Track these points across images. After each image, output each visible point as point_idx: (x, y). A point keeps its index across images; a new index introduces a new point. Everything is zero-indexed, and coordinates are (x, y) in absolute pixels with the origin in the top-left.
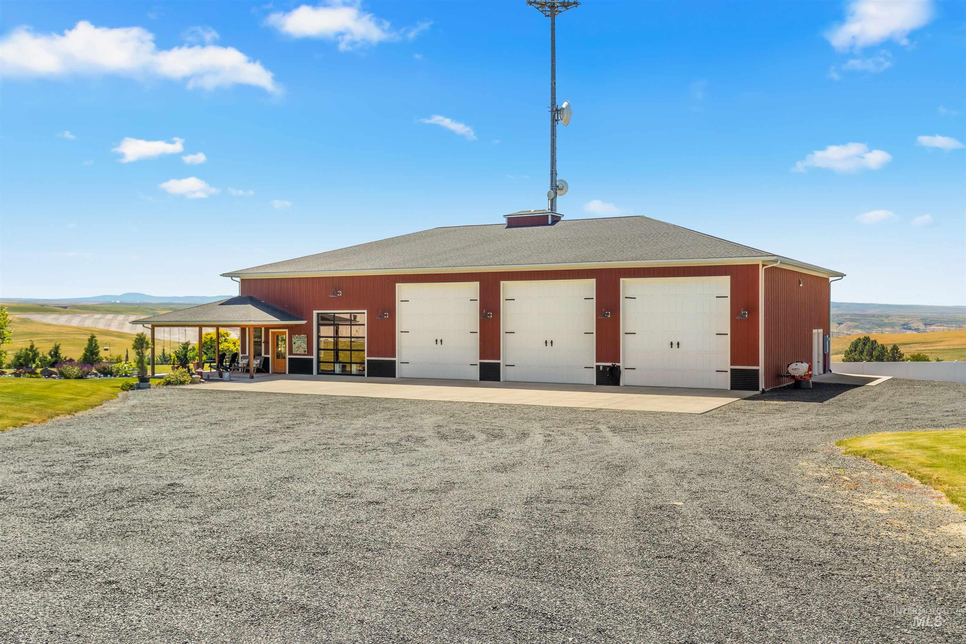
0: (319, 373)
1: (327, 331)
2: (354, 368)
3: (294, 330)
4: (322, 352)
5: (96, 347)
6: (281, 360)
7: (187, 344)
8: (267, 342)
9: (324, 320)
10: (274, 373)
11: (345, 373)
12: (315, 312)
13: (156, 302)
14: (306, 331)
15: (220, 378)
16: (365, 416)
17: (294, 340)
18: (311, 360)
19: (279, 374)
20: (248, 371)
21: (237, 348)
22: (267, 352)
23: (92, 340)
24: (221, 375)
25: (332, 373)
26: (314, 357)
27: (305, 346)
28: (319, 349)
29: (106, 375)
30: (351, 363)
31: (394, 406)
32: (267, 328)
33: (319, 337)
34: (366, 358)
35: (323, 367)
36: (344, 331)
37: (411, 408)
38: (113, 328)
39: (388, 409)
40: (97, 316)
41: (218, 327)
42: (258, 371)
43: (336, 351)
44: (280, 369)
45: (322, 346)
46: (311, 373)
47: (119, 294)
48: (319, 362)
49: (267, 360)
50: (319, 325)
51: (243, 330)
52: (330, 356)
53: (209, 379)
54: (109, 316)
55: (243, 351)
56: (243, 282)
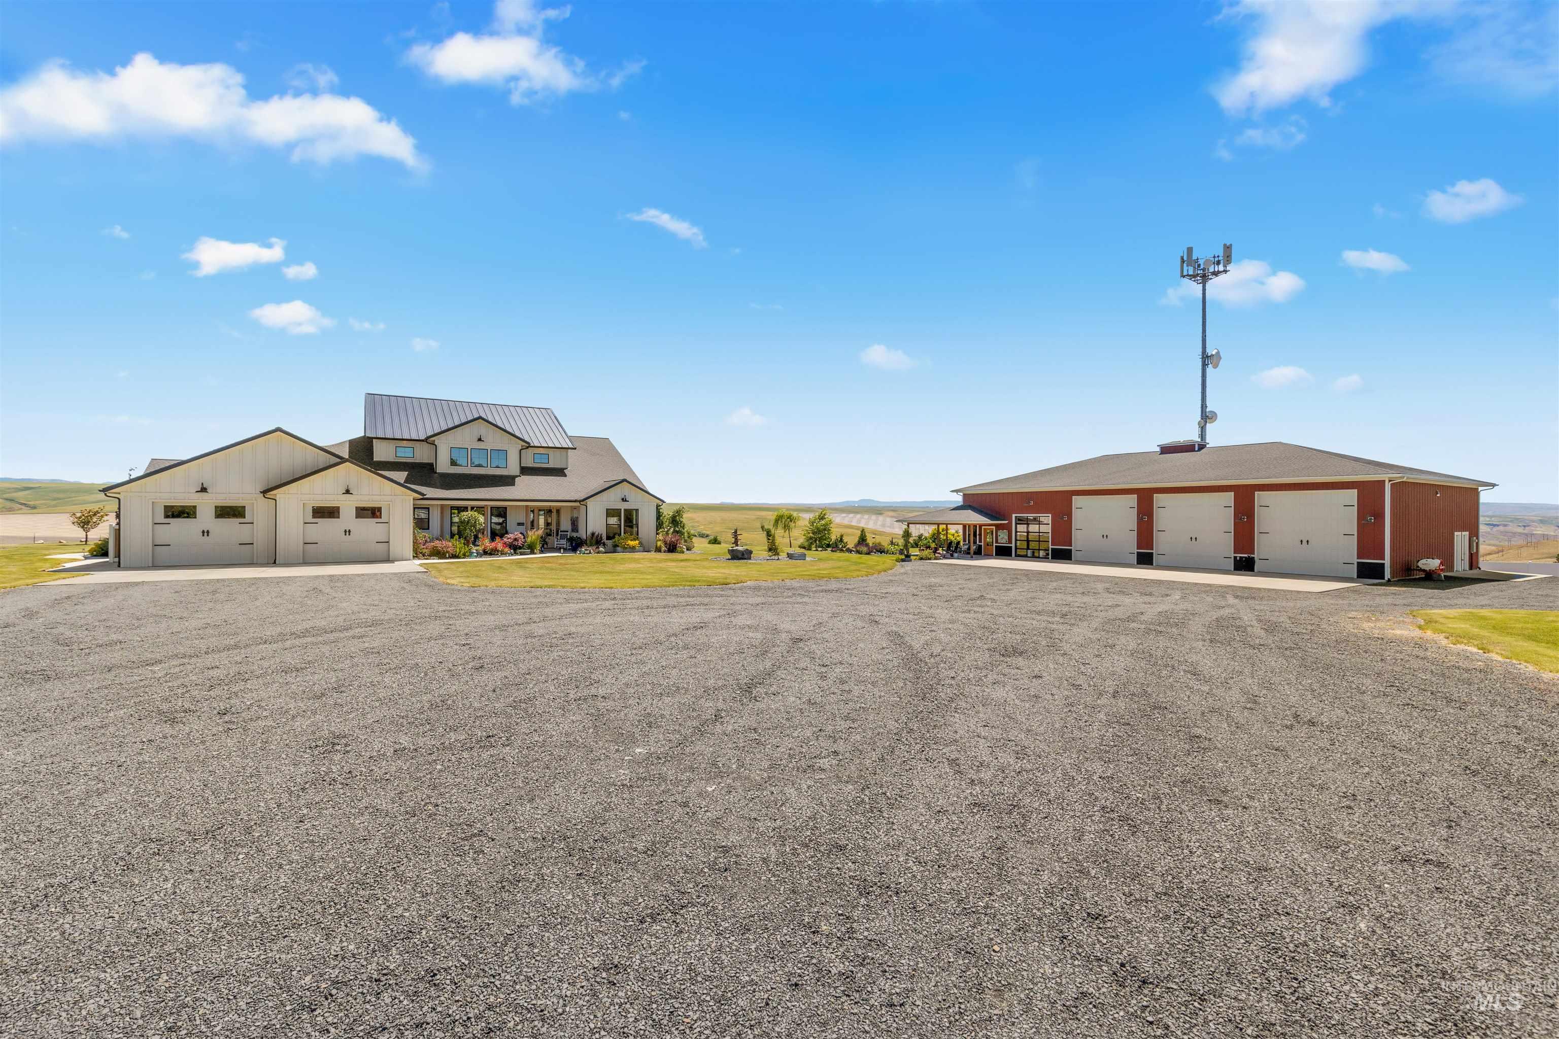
0: (1016, 556)
1: (1022, 528)
2: (1042, 553)
3: (998, 527)
4: (1018, 542)
5: (865, 536)
6: (990, 547)
7: (922, 535)
8: (980, 535)
9: (1020, 521)
10: (985, 555)
11: (1035, 557)
12: (1014, 516)
13: (882, 505)
14: (1008, 527)
15: (952, 557)
16: (1056, 581)
17: (999, 534)
18: (1011, 547)
19: (988, 556)
20: (969, 553)
21: (960, 538)
22: (980, 541)
23: (863, 531)
24: (952, 555)
25: (1026, 556)
26: (1013, 545)
27: (1007, 538)
28: (1016, 540)
29: (881, 553)
30: (1039, 550)
31: (1074, 577)
32: (981, 526)
33: (1016, 532)
34: (1051, 547)
35: (1019, 552)
36: (1034, 528)
37: (1086, 579)
38: (854, 524)
39: (1072, 579)
40: (844, 515)
41: (947, 524)
42: (975, 553)
43: (1028, 541)
44: (989, 553)
45: (1018, 538)
46: (1011, 556)
47: (857, 500)
48: (1016, 549)
49: (980, 546)
50: (1016, 524)
51: (964, 526)
52: (1025, 545)
53: (945, 557)
54: (851, 515)
55: (964, 540)
56: (964, 495)
